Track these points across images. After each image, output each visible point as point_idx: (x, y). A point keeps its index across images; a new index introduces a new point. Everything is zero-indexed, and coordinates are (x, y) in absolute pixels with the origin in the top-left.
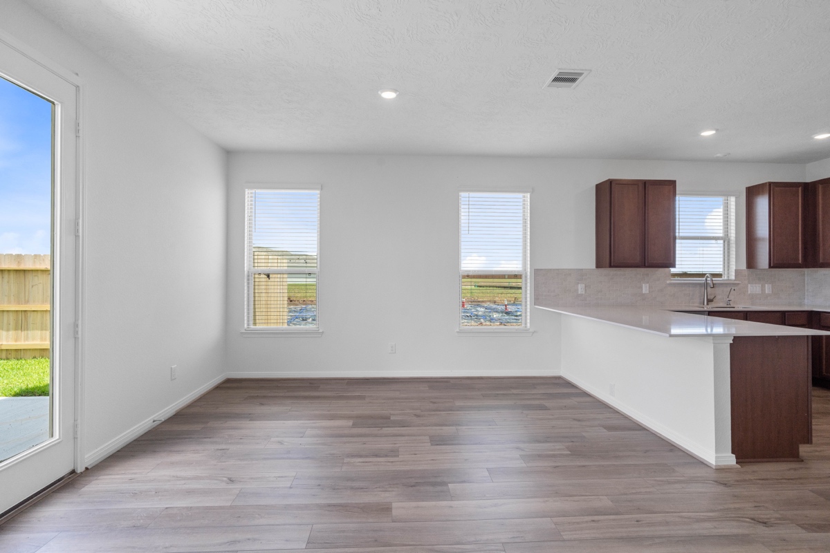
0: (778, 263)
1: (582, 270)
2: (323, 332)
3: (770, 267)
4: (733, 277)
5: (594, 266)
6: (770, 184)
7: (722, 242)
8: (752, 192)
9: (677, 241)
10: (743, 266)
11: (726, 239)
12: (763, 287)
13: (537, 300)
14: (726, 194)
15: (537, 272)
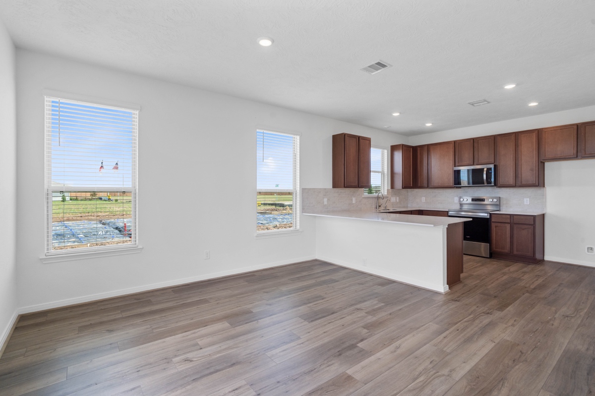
0: (406, 186)
1: (326, 189)
2: (142, 249)
3: (403, 188)
4: (386, 194)
5: (331, 186)
6: (403, 145)
7: (380, 174)
8: (393, 148)
9: (371, 173)
10: (390, 188)
11: (383, 173)
12: (396, 198)
13: (304, 210)
14: (383, 148)
15: (304, 190)
